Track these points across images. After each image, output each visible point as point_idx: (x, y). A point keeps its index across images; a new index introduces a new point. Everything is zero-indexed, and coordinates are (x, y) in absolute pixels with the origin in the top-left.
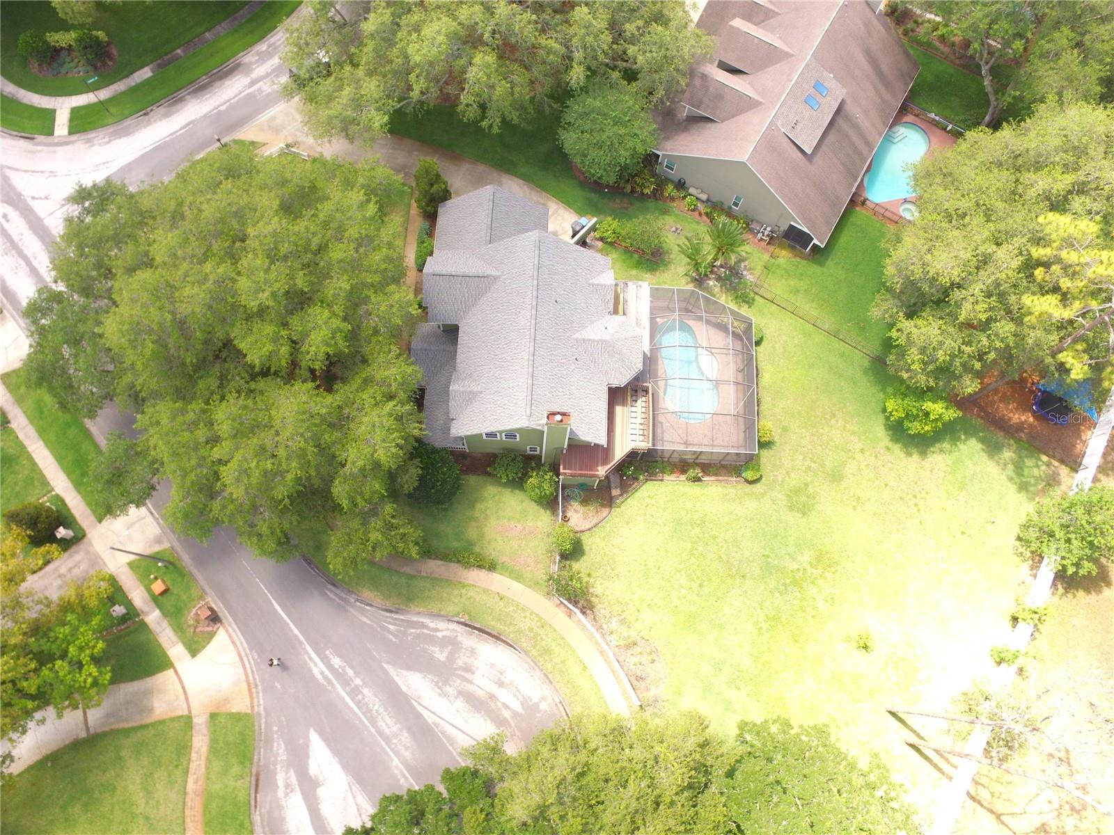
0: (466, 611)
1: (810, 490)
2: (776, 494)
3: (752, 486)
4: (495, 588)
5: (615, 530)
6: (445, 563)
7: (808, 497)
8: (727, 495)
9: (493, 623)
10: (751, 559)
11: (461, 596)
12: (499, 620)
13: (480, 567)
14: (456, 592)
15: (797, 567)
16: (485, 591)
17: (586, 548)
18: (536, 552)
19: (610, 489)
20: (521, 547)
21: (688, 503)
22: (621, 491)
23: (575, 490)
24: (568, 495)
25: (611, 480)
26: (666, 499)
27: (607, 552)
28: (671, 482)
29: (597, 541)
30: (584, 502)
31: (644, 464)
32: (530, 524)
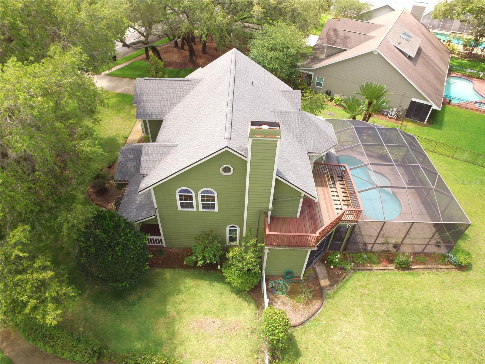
5: (331, 323)
8: (443, 282)
18: (239, 353)
19: (318, 280)
20: (219, 346)
21: (405, 291)
22: (330, 281)
23: (280, 282)
24: (273, 287)
25: (318, 271)
26: (380, 288)
27: (328, 352)
28: (379, 271)
29: (312, 337)
30: (292, 294)
31: (348, 256)
32: (231, 318)
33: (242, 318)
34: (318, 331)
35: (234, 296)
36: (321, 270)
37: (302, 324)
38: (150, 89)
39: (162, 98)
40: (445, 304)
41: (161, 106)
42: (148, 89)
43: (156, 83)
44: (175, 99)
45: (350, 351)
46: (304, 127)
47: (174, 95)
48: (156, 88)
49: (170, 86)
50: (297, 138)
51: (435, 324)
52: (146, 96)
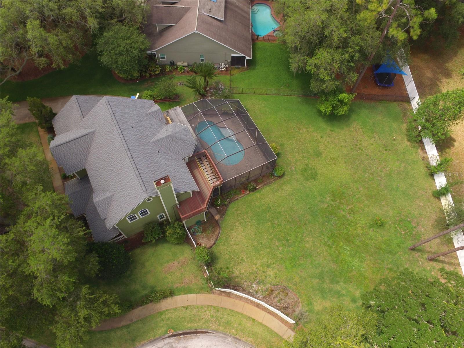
0: (170, 328)
1: (310, 166)
2: (296, 176)
3: (282, 179)
4: (180, 304)
5: (228, 237)
6: (143, 307)
7: (311, 170)
8: (273, 189)
9: (189, 325)
10: (304, 213)
11: (163, 321)
12: (192, 321)
13: (165, 297)
14: (159, 319)
15: (327, 205)
16: (175, 309)
17: (218, 254)
18: (192, 271)
19: (214, 217)
20: (182, 273)
21: (257, 203)
22: (220, 215)
23: (196, 227)
24: (194, 232)
25: (212, 212)
26: (245, 207)
27: (230, 251)
28: (242, 197)
29: (222, 247)
30: (204, 231)
31: (224, 196)
32: (181, 258)
33: (186, 255)
34: (223, 244)
35: (177, 246)
36: (213, 211)
37: (214, 243)
38: (64, 152)
39: (76, 154)
40: (276, 201)
41: (78, 160)
42: (63, 153)
43: (66, 145)
44: (85, 152)
45: (240, 246)
46: (174, 144)
47: (83, 149)
48: (68, 149)
49: (76, 144)
50: (173, 152)
51: (273, 214)
52: (65, 158)
